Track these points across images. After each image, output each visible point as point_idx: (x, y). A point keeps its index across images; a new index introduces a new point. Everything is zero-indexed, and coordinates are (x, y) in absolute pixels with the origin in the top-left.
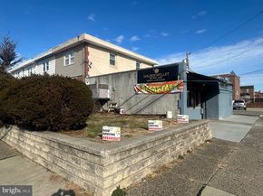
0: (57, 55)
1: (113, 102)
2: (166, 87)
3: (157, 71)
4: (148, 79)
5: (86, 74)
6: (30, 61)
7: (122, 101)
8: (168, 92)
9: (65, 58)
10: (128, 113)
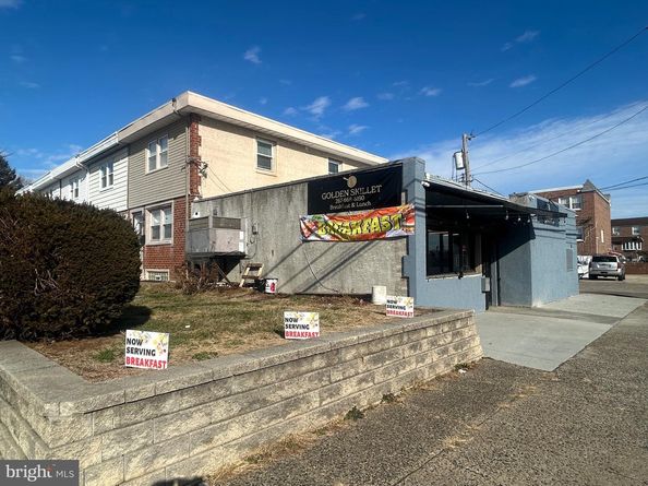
0: (130, 147)
1: (254, 262)
2: (374, 221)
3: (352, 182)
4: (333, 202)
5: (194, 192)
6: (74, 162)
7: (273, 260)
8: (379, 236)
9: (148, 153)
10: (286, 290)
